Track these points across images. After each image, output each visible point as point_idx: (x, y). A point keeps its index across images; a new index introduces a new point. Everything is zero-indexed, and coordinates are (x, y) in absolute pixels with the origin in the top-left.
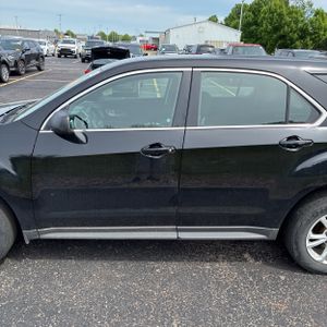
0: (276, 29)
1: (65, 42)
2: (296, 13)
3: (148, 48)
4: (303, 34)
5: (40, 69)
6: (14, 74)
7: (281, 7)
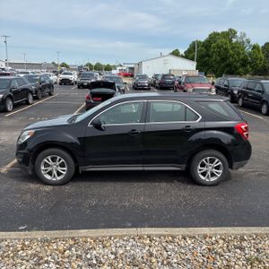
0: (223, 60)
1: (65, 74)
2: (238, 47)
3: (126, 76)
4: (244, 63)
5: (50, 95)
6: (36, 98)
7: (226, 44)
